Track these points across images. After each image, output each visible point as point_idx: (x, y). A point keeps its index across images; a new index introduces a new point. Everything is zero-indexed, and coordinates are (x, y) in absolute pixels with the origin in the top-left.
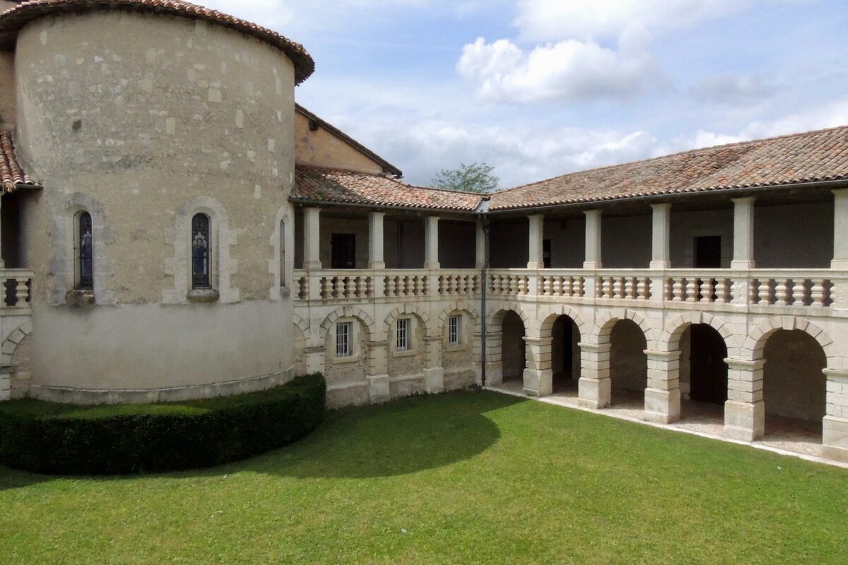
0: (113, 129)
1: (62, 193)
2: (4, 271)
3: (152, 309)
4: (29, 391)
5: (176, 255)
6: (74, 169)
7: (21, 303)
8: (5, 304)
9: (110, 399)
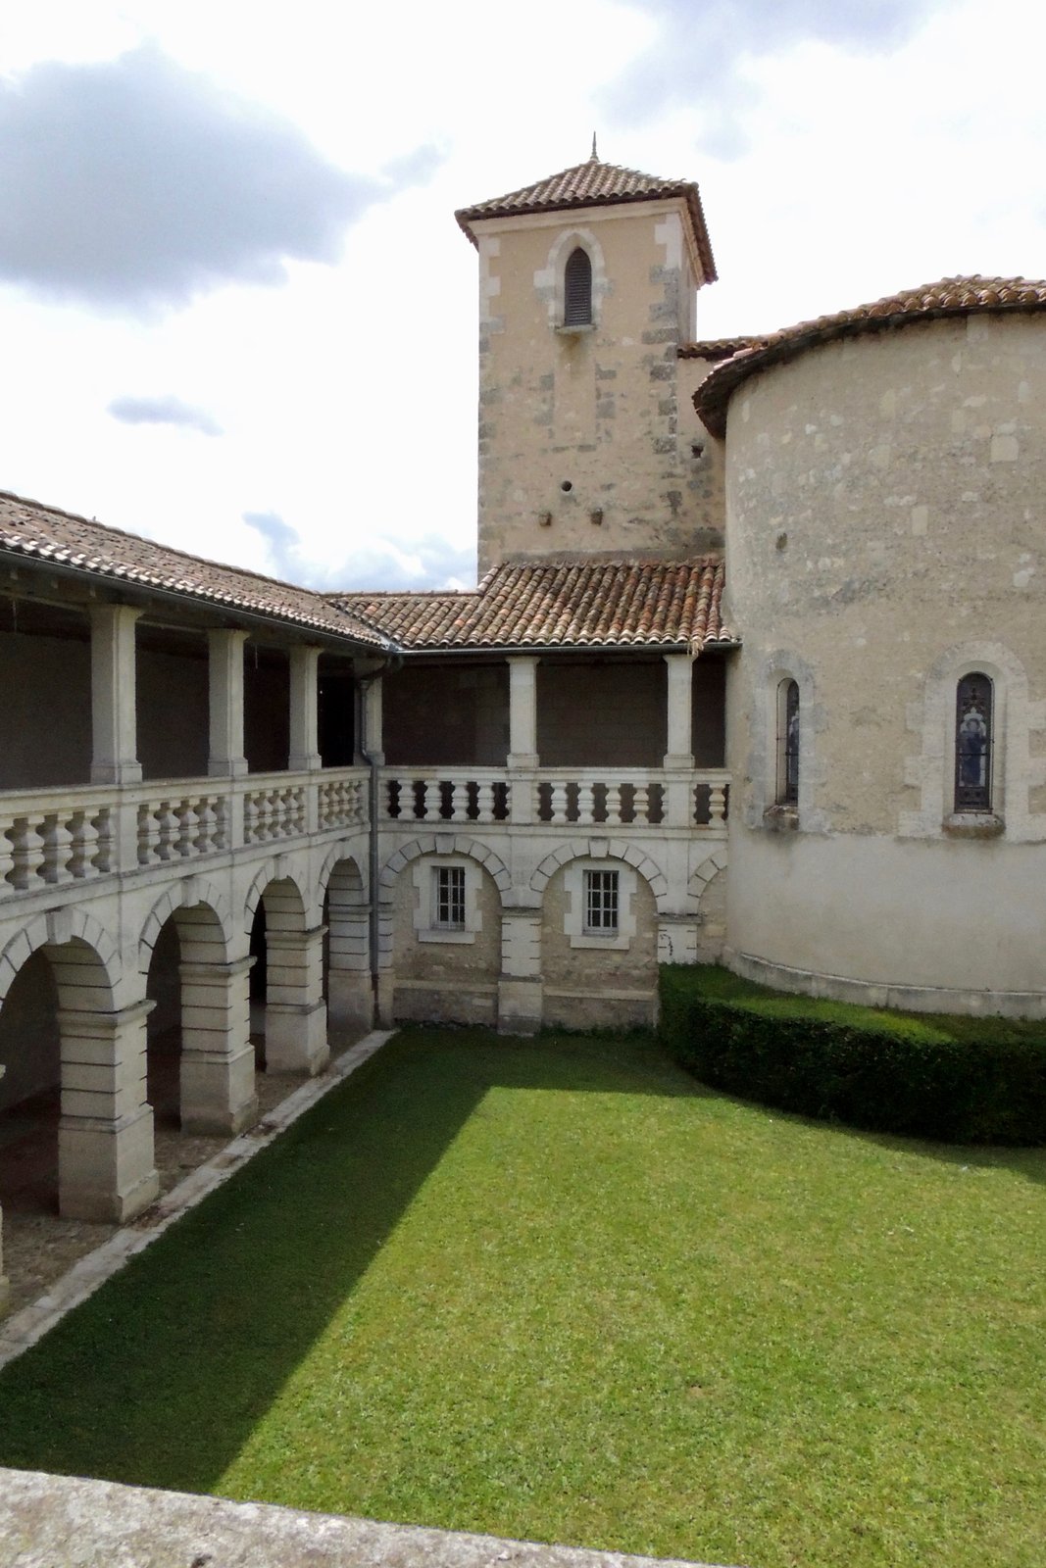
0: (830, 541)
1: (763, 651)
2: (693, 773)
3: (880, 843)
4: (721, 955)
5: (924, 752)
6: (777, 613)
7: (716, 822)
8: (694, 821)
9: (815, 988)
